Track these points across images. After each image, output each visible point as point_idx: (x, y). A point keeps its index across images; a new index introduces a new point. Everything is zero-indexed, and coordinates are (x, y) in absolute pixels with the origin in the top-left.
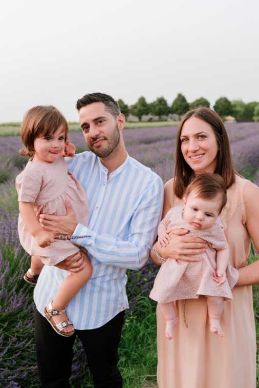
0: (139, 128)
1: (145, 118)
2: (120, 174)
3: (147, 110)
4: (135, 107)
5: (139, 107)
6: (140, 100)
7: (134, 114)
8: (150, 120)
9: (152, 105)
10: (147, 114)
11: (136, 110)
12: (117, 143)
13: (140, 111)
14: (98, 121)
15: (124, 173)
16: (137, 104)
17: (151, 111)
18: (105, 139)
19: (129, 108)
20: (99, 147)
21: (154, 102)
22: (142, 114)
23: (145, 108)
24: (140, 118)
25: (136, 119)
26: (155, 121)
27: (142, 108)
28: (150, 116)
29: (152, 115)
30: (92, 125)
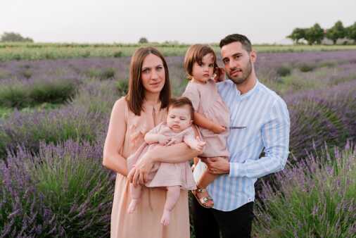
0: (337, 50)
1: (339, 41)
2: (249, 97)
3: (343, 34)
4: (331, 31)
5: (335, 31)
6: (336, 24)
7: (329, 38)
8: (345, 44)
9: (348, 28)
10: (343, 37)
11: (332, 34)
12: (250, 73)
13: (335, 34)
14: (236, 56)
15: (253, 96)
16: (333, 28)
17: (347, 35)
18: (241, 71)
19: (325, 32)
20: (236, 76)
21: (352, 27)
22: (337, 38)
23: (341, 32)
24: (335, 41)
25: (331, 42)
26: (349, 44)
27: (338, 32)
28: (345, 40)
29: (347, 38)
30: (231, 60)
